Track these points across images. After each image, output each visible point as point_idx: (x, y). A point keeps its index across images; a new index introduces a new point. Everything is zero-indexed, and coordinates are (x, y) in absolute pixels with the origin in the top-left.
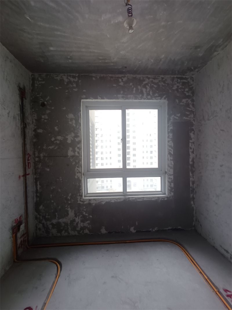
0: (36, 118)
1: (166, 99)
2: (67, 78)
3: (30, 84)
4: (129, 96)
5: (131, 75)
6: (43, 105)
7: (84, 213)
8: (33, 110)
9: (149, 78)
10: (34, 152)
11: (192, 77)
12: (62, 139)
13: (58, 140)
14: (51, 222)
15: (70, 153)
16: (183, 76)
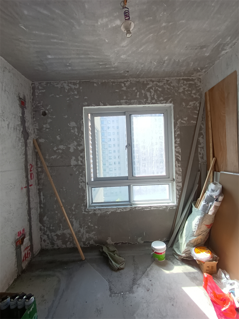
0: (38, 128)
1: (172, 102)
2: (68, 85)
3: (30, 93)
4: (132, 101)
5: (134, 79)
6: (44, 114)
7: (89, 224)
8: (34, 120)
9: (153, 82)
10: (37, 162)
11: (199, 78)
12: (64, 148)
13: (61, 149)
14: (56, 234)
15: (73, 162)
16: (189, 77)
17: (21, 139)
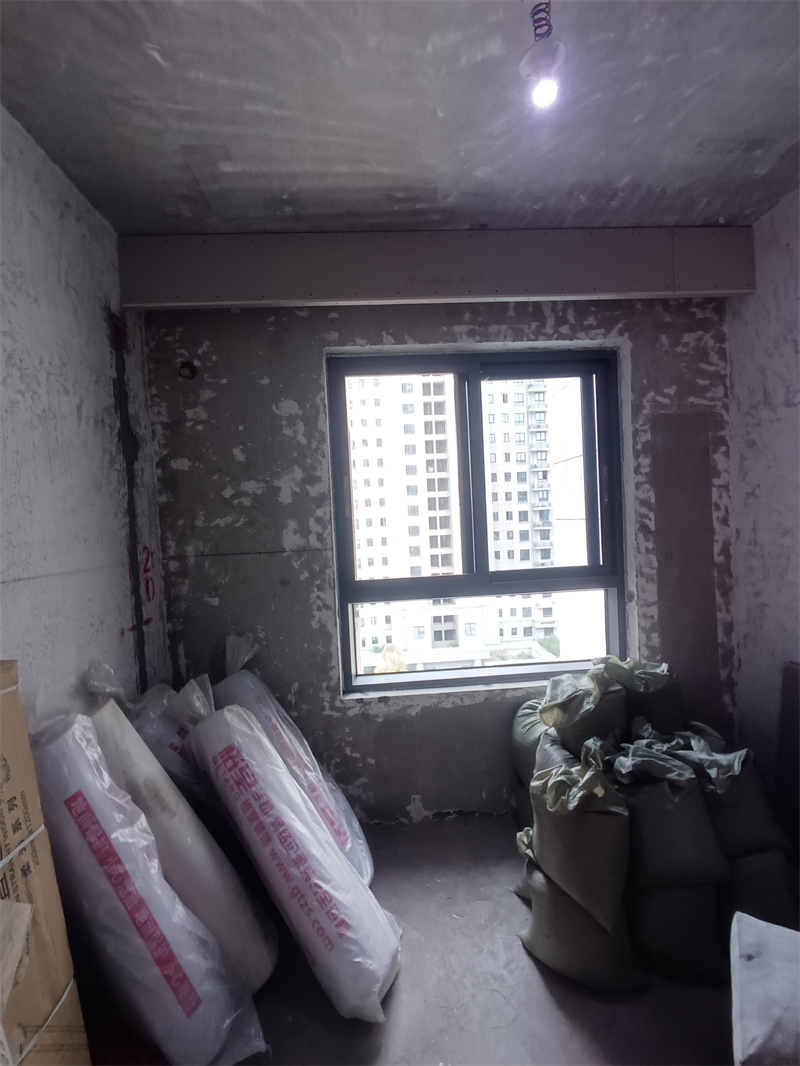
0: (165, 420)
1: (626, 334)
4: (493, 329)
7: (348, 751)
8: (154, 391)
10: (163, 539)
12: (259, 492)
13: (247, 494)
15: (291, 540)
17: (118, 457)
